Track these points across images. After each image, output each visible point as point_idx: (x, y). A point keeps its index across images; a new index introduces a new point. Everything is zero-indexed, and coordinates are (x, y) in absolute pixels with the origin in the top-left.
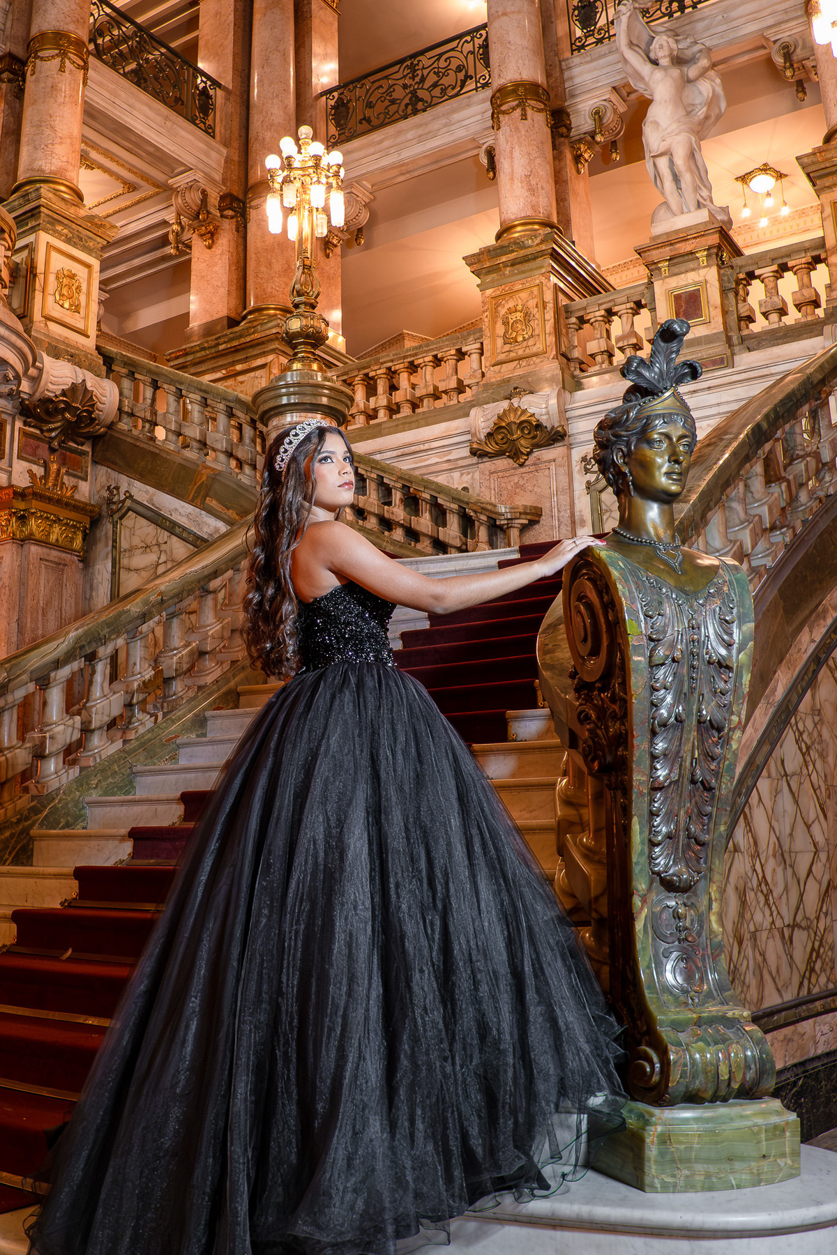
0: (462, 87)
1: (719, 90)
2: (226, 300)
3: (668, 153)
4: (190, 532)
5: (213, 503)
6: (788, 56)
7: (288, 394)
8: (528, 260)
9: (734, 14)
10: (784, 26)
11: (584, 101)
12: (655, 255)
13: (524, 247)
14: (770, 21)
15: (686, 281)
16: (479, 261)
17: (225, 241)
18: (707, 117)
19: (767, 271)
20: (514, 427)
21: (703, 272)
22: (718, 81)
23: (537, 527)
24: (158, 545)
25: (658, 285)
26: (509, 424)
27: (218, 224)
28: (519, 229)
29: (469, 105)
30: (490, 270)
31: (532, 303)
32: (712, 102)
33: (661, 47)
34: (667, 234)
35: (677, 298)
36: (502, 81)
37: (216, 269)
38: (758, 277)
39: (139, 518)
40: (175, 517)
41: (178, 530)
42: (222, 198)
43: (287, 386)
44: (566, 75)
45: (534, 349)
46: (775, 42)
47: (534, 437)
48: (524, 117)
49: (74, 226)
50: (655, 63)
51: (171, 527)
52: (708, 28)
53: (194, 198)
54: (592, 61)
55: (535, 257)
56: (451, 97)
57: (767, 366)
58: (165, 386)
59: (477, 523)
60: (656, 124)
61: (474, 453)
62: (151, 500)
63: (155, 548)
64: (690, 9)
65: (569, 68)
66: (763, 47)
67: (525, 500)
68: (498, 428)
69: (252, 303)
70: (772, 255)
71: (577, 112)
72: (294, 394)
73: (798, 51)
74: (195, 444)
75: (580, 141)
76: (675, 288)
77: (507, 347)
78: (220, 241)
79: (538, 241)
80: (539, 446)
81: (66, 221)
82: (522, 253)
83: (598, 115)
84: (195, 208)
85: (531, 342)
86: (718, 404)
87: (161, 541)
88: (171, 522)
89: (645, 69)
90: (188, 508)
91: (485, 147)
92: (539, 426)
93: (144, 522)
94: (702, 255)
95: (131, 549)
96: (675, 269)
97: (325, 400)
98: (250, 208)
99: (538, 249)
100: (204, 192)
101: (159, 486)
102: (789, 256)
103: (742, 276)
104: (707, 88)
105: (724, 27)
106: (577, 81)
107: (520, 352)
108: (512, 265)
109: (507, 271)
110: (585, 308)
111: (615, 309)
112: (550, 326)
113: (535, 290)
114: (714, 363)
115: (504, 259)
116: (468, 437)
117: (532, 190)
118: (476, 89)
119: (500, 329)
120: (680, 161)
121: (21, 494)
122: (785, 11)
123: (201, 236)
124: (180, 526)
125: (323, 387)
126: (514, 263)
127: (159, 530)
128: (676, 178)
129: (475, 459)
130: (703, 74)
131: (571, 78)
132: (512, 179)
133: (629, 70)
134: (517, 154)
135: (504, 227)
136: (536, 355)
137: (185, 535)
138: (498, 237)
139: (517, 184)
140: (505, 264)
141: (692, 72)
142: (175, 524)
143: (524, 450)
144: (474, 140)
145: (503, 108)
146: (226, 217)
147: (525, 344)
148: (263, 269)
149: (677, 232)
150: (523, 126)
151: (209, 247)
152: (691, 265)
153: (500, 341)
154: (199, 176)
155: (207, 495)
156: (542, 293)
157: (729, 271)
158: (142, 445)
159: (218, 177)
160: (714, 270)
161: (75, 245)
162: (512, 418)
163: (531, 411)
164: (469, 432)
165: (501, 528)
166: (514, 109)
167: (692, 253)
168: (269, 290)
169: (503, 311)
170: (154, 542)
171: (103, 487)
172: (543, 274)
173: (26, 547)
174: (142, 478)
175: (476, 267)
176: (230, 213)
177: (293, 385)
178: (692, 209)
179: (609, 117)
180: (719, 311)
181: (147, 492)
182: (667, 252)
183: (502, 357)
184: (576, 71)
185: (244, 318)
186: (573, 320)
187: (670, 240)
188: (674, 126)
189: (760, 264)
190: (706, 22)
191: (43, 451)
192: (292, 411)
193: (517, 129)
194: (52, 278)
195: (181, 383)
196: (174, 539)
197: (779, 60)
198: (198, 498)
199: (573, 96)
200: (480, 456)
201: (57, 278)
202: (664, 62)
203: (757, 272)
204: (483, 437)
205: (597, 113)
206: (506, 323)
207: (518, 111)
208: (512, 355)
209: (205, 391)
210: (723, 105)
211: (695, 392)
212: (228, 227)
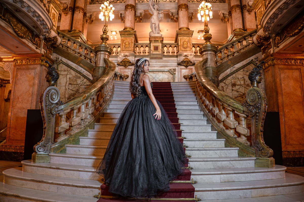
0: (117, 1)
1: (163, 16)
2: (68, 27)
3: (155, 24)
4: (75, 69)
5: (82, 65)
6: (172, 14)
7: (102, 48)
8: (130, 34)
9: (165, 5)
10: (172, 10)
11: (139, 11)
12: (152, 39)
13: (130, 32)
14: (170, 8)
15: (157, 44)
16: (122, 32)
17: (69, 16)
18: (161, 20)
19: (168, 46)
20: (126, 61)
21: (159, 44)
22: (163, 15)
23: (128, 79)
24: (68, 71)
25: (152, 44)
26: (125, 61)
27: (68, 12)
28: (128, 29)
29: (118, 5)
30: (123, 34)
31: (130, 42)
32: (161, 18)
33: (156, 7)
34: (154, 36)
35: (155, 47)
36: (128, 3)
37: (67, 20)
38: (166, 47)
39: (63, 65)
40: (72, 66)
41: (72, 68)
42: (70, 7)
43: (103, 47)
44: (136, 5)
45: (130, 49)
46: (170, 12)
47: (129, 64)
48: (132, 11)
49: (56, 5)
50: (154, 9)
51: (71, 68)
52: (161, 6)
53: (65, 6)
54: (141, 5)
55: (132, 34)
56: (115, 3)
57: (168, 60)
58: (72, 41)
59: (118, 76)
60: (154, 19)
61: (118, 64)
62: (67, 62)
63: (67, 71)
64: (158, 2)
65: (137, 5)
66: (168, 12)
67: (126, 74)
68: (123, 61)
69: (73, 29)
70: (169, 44)
71: (137, 12)
72: (104, 48)
73: (174, 14)
74: (77, 53)
75: (137, 17)
76: (154, 45)
77: (125, 48)
78: (68, 15)
79: (133, 32)
80: (129, 65)
81: (55, 3)
82: (130, 33)
83: (141, 14)
84: (65, 8)
85: (129, 48)
86: (160, 65)
87: (68, 70)
88: (71, 67)
89: (153, 9)
90: (75, 65)
91: (120, 13)
92: (130, 62)
93: (65, 66)
94: (159, 41)
95: (61, 71)
96: (155, 42)
97: (109, 50)
98: (75, 11)
99: (133, 33)
100: (67, 5)
101: (69, 60)
102: (172, 45)
103: (164, 46)
104: (161, 15)
105: (163, 7)
106: (138, 7)
107: (127, 49)
108: (127, 34)
109: (126, 35)
110: (138, 45)
111: (143, 46)
112: (133, 46)
113: (131, 40)
114: (160, 58)
115: (126, 33)
116: (117, 62)
117: (131, 23)
118: (120, 3)
119: (124, 45)
120: (157, 25)
121: (43, 56)
122: (173, 8)
123: (64, 13)
124: (73, 68)
125: (109, 48)
126: (128, 34)
127: (68, 68)
128: (155, 28)
129: (117, 65)
130: (161, 13)
131: (137, 6)
132: (128, 20)
133: (150, 8)
134: (130, 16)
135: (125, 28)
136: (130, 50)
137: (74, 70)
138: (124, 29)
139: (129, 21)
140: (126, 34)
141: (160, 12)
142: (72, 67)
143: (127, 66)
144: (118, 11)
145: (128, 8)
146: (70, 11)
147: (128, 48)
148: (77, 23)
149: (156, 36)
150: (131, 12)
151: (66, 16)
152: (157, 42)
153: (124, 47)
154: (67, 2)
155: (80, 63)
156: (132, 40)
157: (163, 45)
158: (65, 51)
159: (69, 3)
160: (161, 44)
161: (56, 9)
162: (126, 60)
163: (129, 59)
164: (117, 61)
165: (122, 78)
166: (130, 9)
167: (158, 40)
168: (78, 27)
169: (125, 42)
170: (67, 70)
171: (55, 57)
172: (133, 37)
173: (42, 67)
174: (65, 57)
175: (121, 33)
176: (71, 10)
177: (104, 47)
178: (157, 33)
179: (143, 15)
180: (161, 50)
181: (66, 60)
182: (154, 39)
183: (124, 49)
184: (138, 5)
185: (72, 31)
186: (136, 46)
187: (155, 37)
188: (156, 20)
189: (167, 45)
190: (161, 5)
191: (46, 48)
192: (102, 51)
193: (130, 12)
194: (52, 14)
195: (75, 41)
196: (72, 70)
197: (171, 15)
198: (78, 63)
199: (137, 9)
200: (119, 65)
201: (53, 14)
202: (156, 9)
203: (167, 46)
204: (120, 62)
205: (141, 13)
206: (125, 44)
207: (131, 9)
208: (126, 49)
209: (81, 44)
210: (163, 19)
211: (156, 62)
212: (70, 13)
